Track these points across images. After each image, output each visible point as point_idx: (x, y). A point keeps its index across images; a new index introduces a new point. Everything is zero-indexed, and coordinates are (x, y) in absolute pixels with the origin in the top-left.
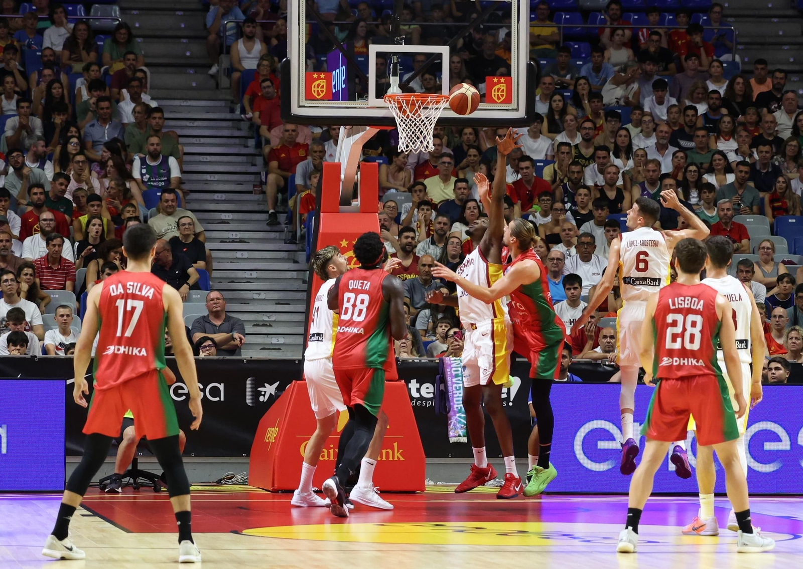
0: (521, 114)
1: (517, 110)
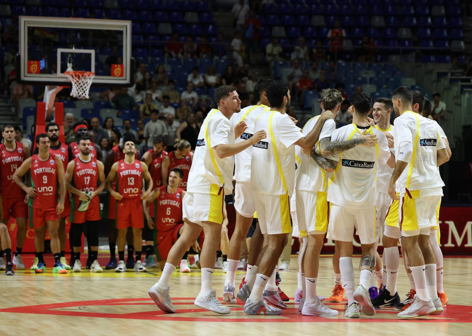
0: (127, 81)
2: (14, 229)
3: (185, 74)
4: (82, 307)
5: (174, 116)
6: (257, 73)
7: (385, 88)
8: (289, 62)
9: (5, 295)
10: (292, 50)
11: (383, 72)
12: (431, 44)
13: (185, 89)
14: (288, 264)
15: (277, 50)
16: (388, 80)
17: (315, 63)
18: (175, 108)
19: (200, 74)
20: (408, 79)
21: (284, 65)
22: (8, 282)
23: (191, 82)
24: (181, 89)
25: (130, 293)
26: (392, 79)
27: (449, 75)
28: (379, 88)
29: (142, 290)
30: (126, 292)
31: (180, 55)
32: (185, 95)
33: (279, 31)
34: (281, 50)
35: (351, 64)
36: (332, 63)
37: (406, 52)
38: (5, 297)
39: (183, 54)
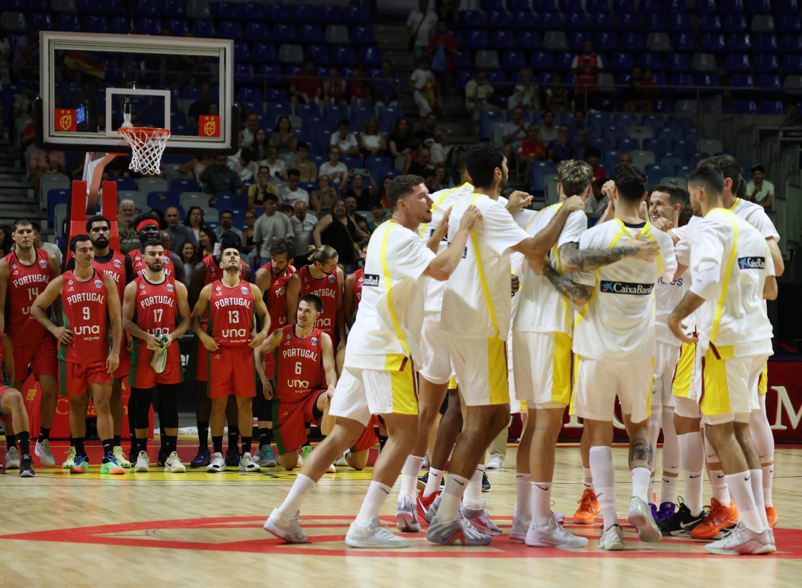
0: (227, 145)
1: (224, 142)
2: (34, 398)
3: (327, 132)
4: (150, 531)
5: (307, 204)
6: (450, 131)
7: (669, 156)
8: (504, 112)
9: (19, 510)
10: (511, 91)
11: (667, 130)
12: (750, 81)
13: (326, 159)
14: (502, 458)
15: (485, 90)
16: (674, 143)
17: (549, 114)
18: (309, 190)
19: (352, 132)
20: (709, 143)
21: (497, 117)
22: (24, 488)
23: (337, 146)
24: (319, 158)
25: (232, 507)
26: (682, 142)
27: (781, 134)
28: (660, 157)
29: (253, 502)
30: (226, 506)
31: (317, 100)
32: (326, 169)
33: (487, 58)
34: (491, 90)
35: (612, 116)
36: (579, 114)
37: (707, 95)
38: (19, 514)
39: (322, 97)
